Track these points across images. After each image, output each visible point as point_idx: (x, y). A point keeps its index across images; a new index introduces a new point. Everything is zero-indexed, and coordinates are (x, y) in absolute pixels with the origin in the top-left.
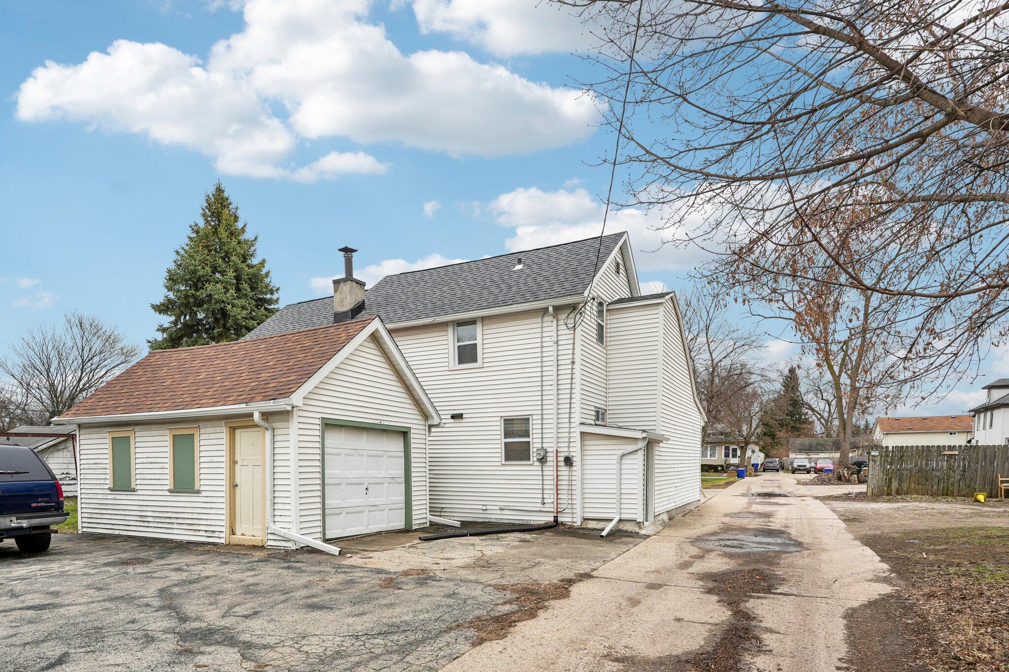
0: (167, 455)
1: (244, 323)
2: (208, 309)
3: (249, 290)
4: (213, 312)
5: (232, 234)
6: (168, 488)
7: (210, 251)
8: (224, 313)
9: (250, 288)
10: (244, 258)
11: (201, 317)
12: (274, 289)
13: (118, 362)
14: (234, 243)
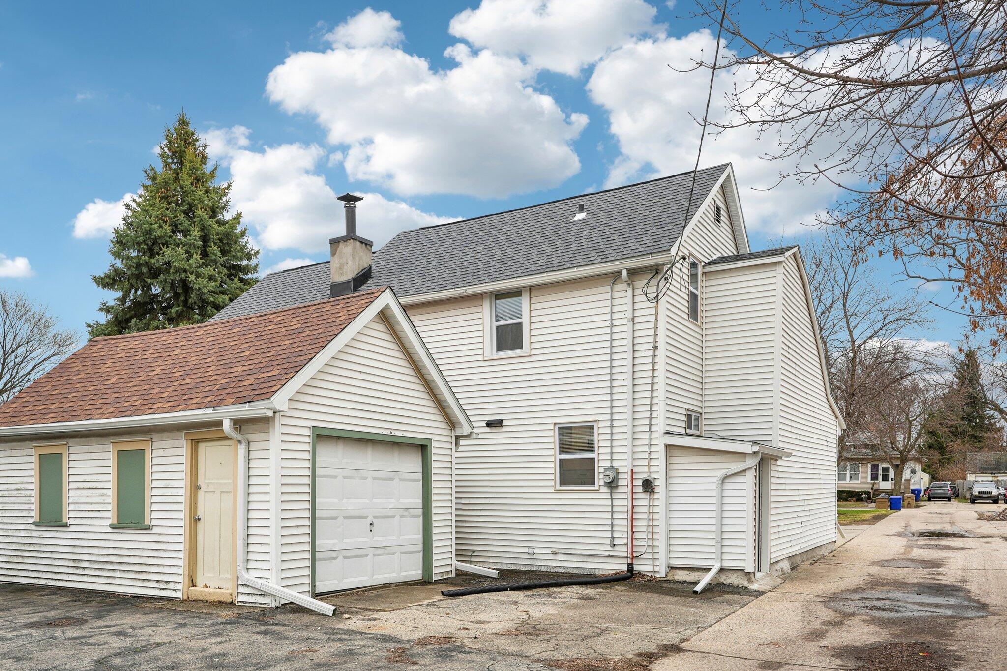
0: (109, 478)
1: (212, 299)
2: (165, 280)
3: (219, 254)
4: (172, 284)
5: (198, 181)
6: (109, 522)
7: (169, 204)
8: (186, 287)
9: (221, 251)
10: (214, 212)
11: (156, 292)
12: (253, 252)
13: (49, 354)
14: (200, 193)
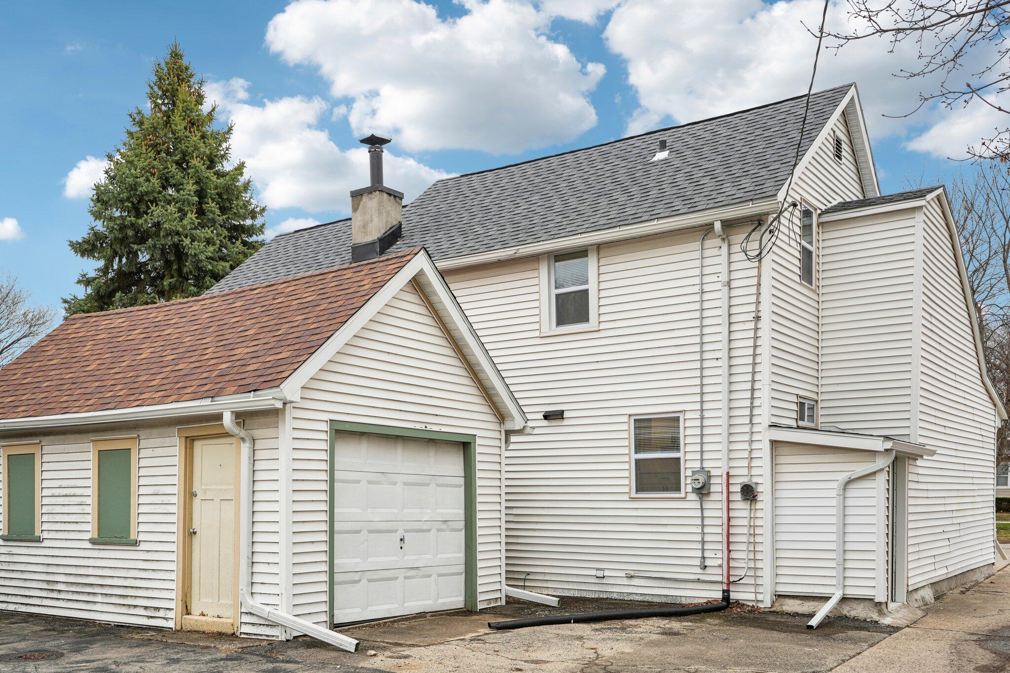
0: (89, 483)
1: (210, 267)
2: (154, 246)
3: (218, 212)
4: (163, 250)
5: (193, 124)
6: (88, 536)
7: (159, 153)
8: (179, 253)
9: (220, 208)
10: (211, 161)
11: (144, 260)
12: (258, 209)
13: (19, 335)
14: (195, 138)
